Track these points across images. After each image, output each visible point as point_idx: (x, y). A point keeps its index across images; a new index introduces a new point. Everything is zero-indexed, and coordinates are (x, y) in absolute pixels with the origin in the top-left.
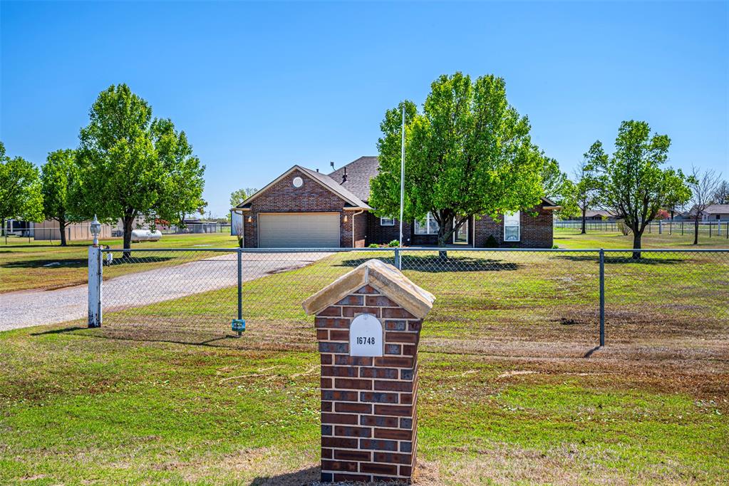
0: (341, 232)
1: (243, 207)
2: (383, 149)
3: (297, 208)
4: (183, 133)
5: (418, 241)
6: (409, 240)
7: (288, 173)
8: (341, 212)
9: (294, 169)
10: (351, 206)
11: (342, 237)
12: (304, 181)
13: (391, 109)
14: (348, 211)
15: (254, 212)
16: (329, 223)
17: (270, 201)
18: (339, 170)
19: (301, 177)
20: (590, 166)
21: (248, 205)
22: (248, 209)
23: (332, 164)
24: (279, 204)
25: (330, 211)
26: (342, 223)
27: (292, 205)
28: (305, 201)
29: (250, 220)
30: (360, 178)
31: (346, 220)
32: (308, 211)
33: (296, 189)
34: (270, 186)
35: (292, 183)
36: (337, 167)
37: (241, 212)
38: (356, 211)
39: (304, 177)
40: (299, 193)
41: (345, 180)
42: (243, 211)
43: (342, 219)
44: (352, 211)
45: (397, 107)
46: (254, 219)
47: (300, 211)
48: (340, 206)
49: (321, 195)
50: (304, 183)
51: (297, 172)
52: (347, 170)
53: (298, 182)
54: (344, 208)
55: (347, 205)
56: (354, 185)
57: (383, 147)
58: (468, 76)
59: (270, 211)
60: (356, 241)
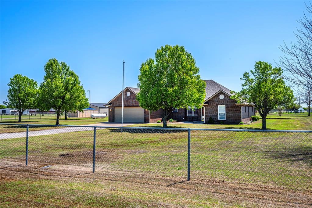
0: (145, 115)
1: (108, 105)
5: (188, 119)
6: (183, 119)
11: (145, 117)
12: (131, 94)
15: (113, 107)
16: (140, 111)
21: (110, 104)
27: (126, 103)
28: (131, 102)
29: (111, 110)
31: (146, 110)
32: (132, 106)
35: (126, 95)
37: (108, 107)
40: (129, 98)
46: (113, 109)
47: (129, 106)
51: (128, 90)
59: (118, 106)
60: (151, 119)
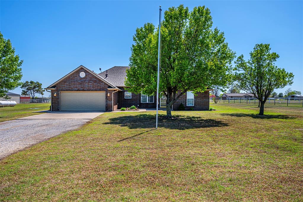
0: (106, 102)
1: (51, 88)
2: (135, 51)
3: (82, 89)
4: (9, 41)
5: (143, 106)
6: (138, 105)
7: (77, 70)
8: (106, 91)
9: (80, 67)
10: (112, 88)
11: (107, 104)
12: (86, 74)
13: (140, 28)
14: (110, 90)
15: (57, 91)
16: (99, 97)
17: (67, 85)
18: (103, 72)
19: (84, 72)
20: (236, 68)
21: (53, 87)
22: (54, 89)
23: (100, 69)
24: (72, 87)
25: (100, 90)
26: (107, 96)
27: (79, 87)
28: (86, 85)
29: (55, 95)
30: (114, 76)
31: (109, 95)
32: (88, 90)
33: (82, 78)
34: (67, 76)
35: (79, 75)
36: (103, 71)
37: (50, 91)
38: (114, 91)
39: (86, 72)
40: (83, 80)
41: (107, 77)
42: (51, 90)
43: (107, 94)
44: (112, 90)
45: (143, 26)
46: (58, 94)
47: (83, 90)
48: (106, 87)
49: (95, 82)
50: (86, 75)
51: (82, 69)
52: (108, 72)
53: (82, 75)
54: (108, 89)
55: (110, 87)
56: (111, 79)
57: (135, 50)
58: (187, 8)
59: (67, 90)
60: (114, 106)
